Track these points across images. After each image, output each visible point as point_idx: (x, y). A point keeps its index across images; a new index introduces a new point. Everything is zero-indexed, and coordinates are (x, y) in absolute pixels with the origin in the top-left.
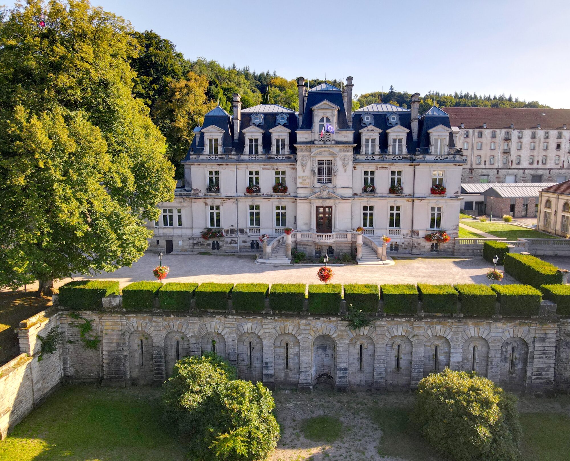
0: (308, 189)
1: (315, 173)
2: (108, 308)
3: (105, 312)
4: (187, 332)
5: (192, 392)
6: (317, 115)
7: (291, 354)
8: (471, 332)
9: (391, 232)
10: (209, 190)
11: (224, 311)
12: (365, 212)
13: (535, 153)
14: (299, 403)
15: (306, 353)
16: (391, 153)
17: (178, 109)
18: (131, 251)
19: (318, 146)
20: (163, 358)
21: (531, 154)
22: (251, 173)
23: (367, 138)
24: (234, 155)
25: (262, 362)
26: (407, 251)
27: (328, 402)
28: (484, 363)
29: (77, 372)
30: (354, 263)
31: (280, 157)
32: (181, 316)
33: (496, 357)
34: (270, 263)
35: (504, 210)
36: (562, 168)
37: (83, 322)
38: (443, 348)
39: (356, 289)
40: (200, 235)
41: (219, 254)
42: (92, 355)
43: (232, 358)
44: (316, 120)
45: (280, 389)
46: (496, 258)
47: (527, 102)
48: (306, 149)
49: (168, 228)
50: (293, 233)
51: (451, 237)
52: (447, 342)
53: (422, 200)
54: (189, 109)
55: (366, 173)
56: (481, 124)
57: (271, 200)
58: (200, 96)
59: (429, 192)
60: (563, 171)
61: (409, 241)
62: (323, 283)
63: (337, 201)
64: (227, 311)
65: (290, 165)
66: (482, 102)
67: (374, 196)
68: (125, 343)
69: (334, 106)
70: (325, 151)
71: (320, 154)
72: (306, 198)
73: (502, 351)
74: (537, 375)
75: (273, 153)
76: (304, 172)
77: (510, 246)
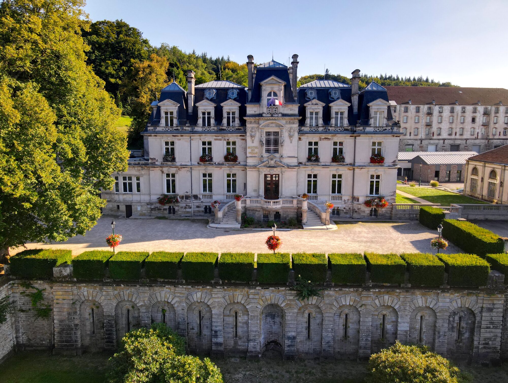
0: (256, 158)
1: (263, 144)
2: (59, 278)
3: (56, 282)
4: (138, 301)
5: (137, 370)
6: (265, 90)
7: (240, 322)
8: (419, 302)
9: (333, 198)
10: (165, 159)
11: (174, 281)
12: (310, 179)
13: (454, 126)
14: (248, 373)
15: (255, 322)
16: (334, 125)
17: (142, 87)
18: (84, 220)
19: (266, 118)
20: (114, 326)
21: (450, 127)
22: (204, 143)
23: (312, 111)
24: (188, 127)
25: (212, 330)
26: (348, 216)
27: (277, 372)
28: (431, 332)
29: (29, 340)
30: (299, 228)
31: (231, 129)
32: (131, 286)
33: (443, 326)
34: (222, 228)
35: (429, 176)
36: (477, 138)
37: (35, 291)
38: (390, 317)
39: (304, 258)
40: (157, 201)
41: (175, 218)
42: (44, 323)
43: (181, 327)
44: (264, 95)
45: (229, 357)
46: (440, 227)
47: (441, 83)
48: (255, 122)
49: (127, 194)
50: (242, 199)
51: (389, 203)
52: (395, 312)
53: (362, 168)
54: (152, 87)
55: (310, 144)
56: (407, 101)
57: (223, 169)
58: (162, 75)
59: (369, 160)
60: (477, 142)
61: (350, 206)
62: (271, 252)
63: (284, 169)
64: (176, 281)
65: (240, 136)
66: (404, 83)
67: (318, 165)
68: (76, 312)
69: (281, 81)
70: (272, 123)
71: (268, 126)
72: (255, 167)
73: (449, 321)
74: (484, 344)
75: (225, 125)
76: (253, 142)
77: (446, 212)
